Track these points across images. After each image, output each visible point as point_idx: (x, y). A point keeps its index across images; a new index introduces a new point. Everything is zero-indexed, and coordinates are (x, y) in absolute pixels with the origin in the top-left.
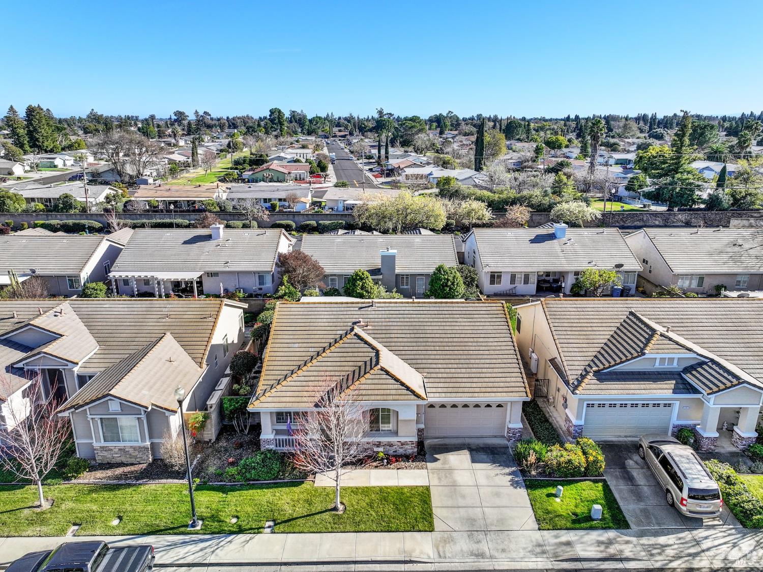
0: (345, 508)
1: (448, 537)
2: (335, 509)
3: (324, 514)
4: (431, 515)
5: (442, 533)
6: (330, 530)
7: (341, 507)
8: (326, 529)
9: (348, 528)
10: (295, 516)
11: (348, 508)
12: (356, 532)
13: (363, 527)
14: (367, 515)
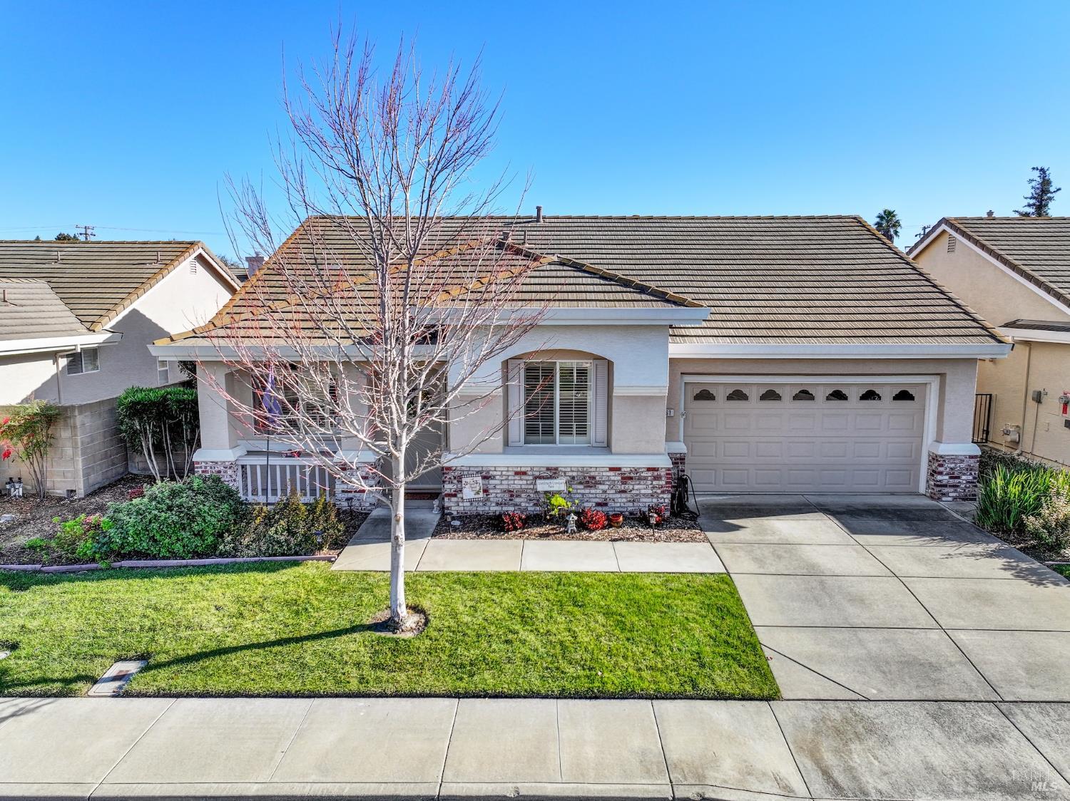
0: (427, 622)
1: (846, 720)
2: (391, 624)
3: (344, 637)
4: (754, 646)
5: (818, 706)
6: (354, 685)
7: (410, 620)
8: (338, 682)
9: (428, 681)
10: (230, 642)
11: (434, 623)
12: (458, 696)
13: (487, 679)
14: (507, 642)
